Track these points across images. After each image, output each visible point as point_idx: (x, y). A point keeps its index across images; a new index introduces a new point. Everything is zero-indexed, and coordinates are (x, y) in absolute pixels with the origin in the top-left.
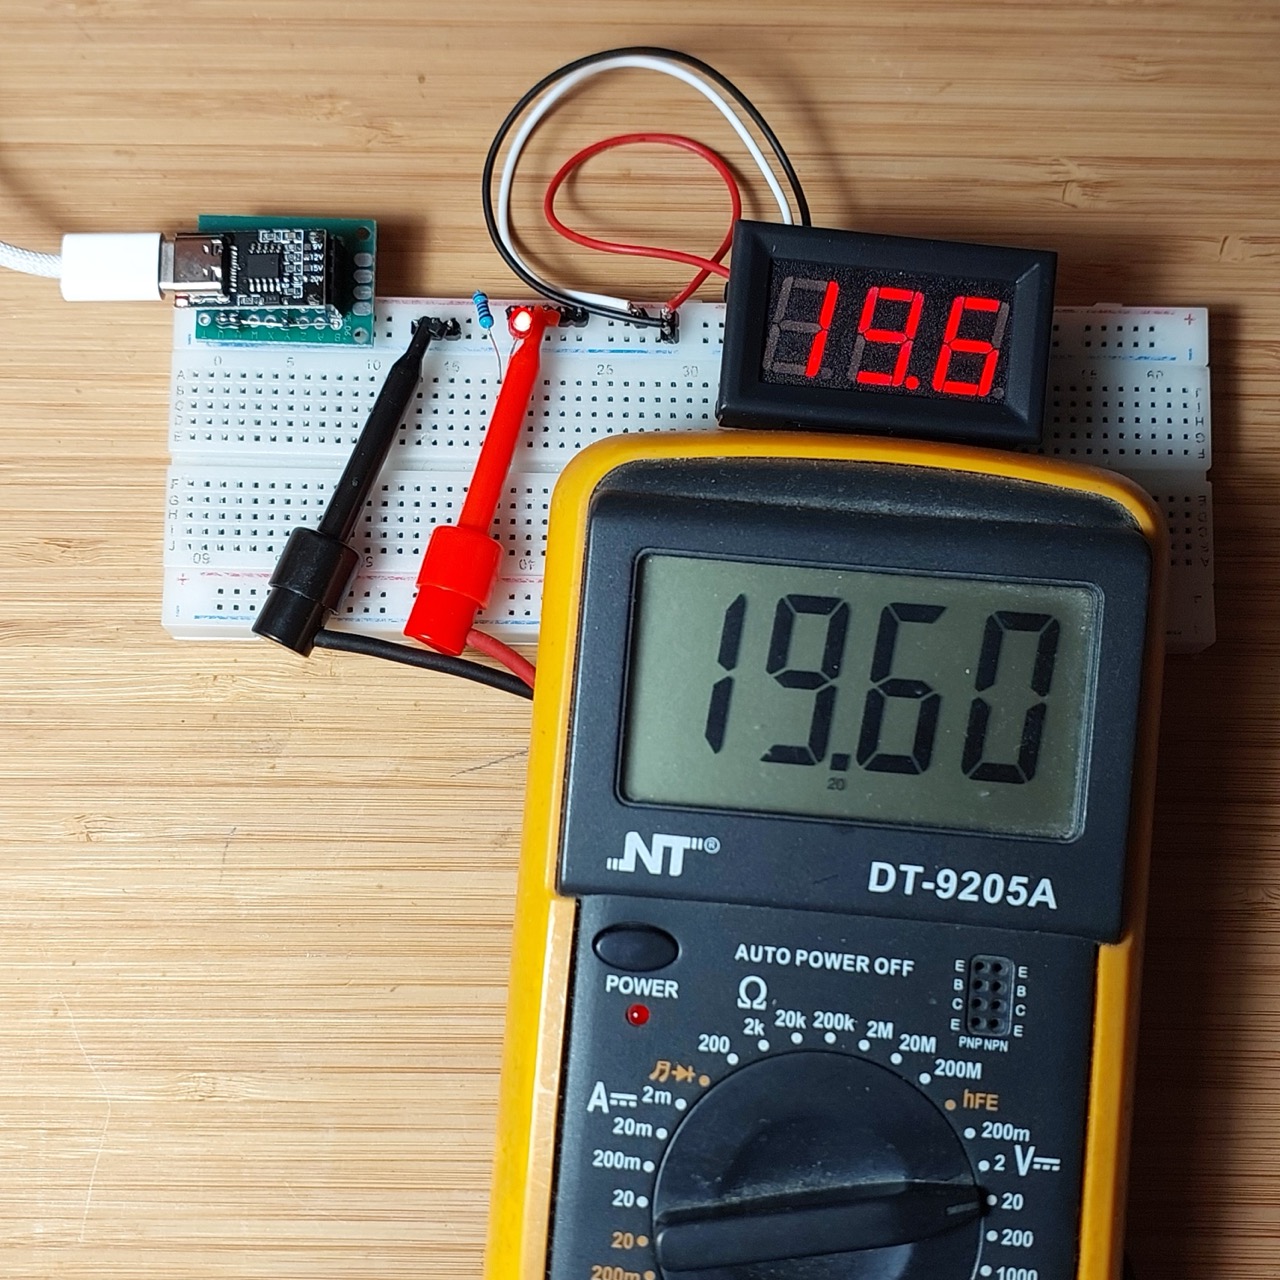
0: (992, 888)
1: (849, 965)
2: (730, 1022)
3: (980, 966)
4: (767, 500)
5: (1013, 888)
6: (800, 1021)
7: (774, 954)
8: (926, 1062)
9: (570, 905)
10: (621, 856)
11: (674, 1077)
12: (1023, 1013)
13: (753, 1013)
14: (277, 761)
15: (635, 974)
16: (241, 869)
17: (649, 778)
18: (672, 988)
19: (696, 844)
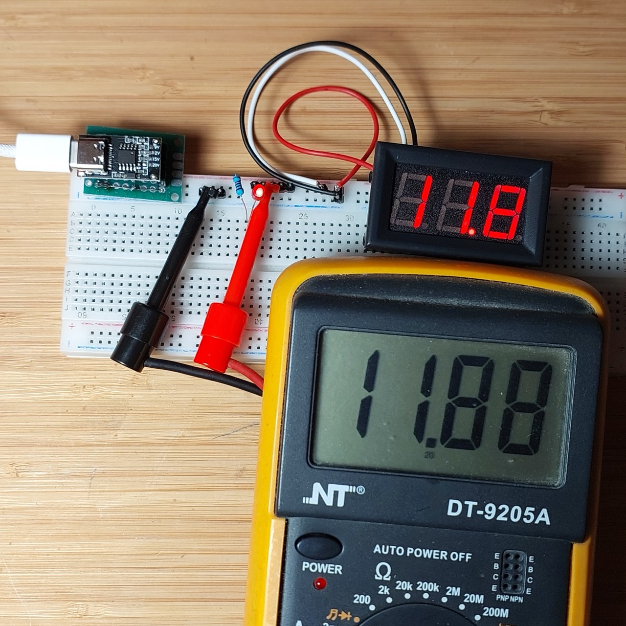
0: (515, 514)
1: (436, 556)
2: (371, 588)
3: (508, 555)
4: (391, 298)
5: (526, 514)
6: (409, 587)
7: (395, 550)
8: (478, 608)
9: (282, 522)
10: (310, 496)
11: (340, 617)
12: (532, 582)
13: (383, 583)
14: (118, 432)
15: (318, 561)
16: (100, 491)
17: (325, 452)
18: (338, 569)
19: (352, 489)
